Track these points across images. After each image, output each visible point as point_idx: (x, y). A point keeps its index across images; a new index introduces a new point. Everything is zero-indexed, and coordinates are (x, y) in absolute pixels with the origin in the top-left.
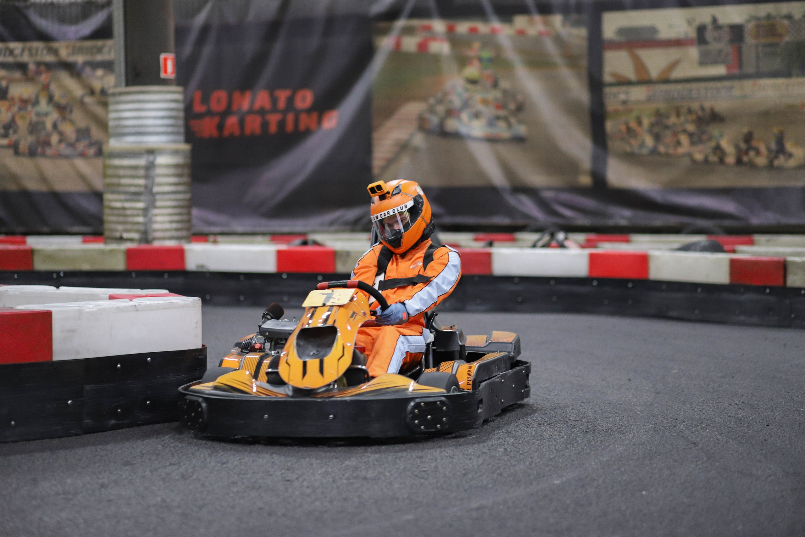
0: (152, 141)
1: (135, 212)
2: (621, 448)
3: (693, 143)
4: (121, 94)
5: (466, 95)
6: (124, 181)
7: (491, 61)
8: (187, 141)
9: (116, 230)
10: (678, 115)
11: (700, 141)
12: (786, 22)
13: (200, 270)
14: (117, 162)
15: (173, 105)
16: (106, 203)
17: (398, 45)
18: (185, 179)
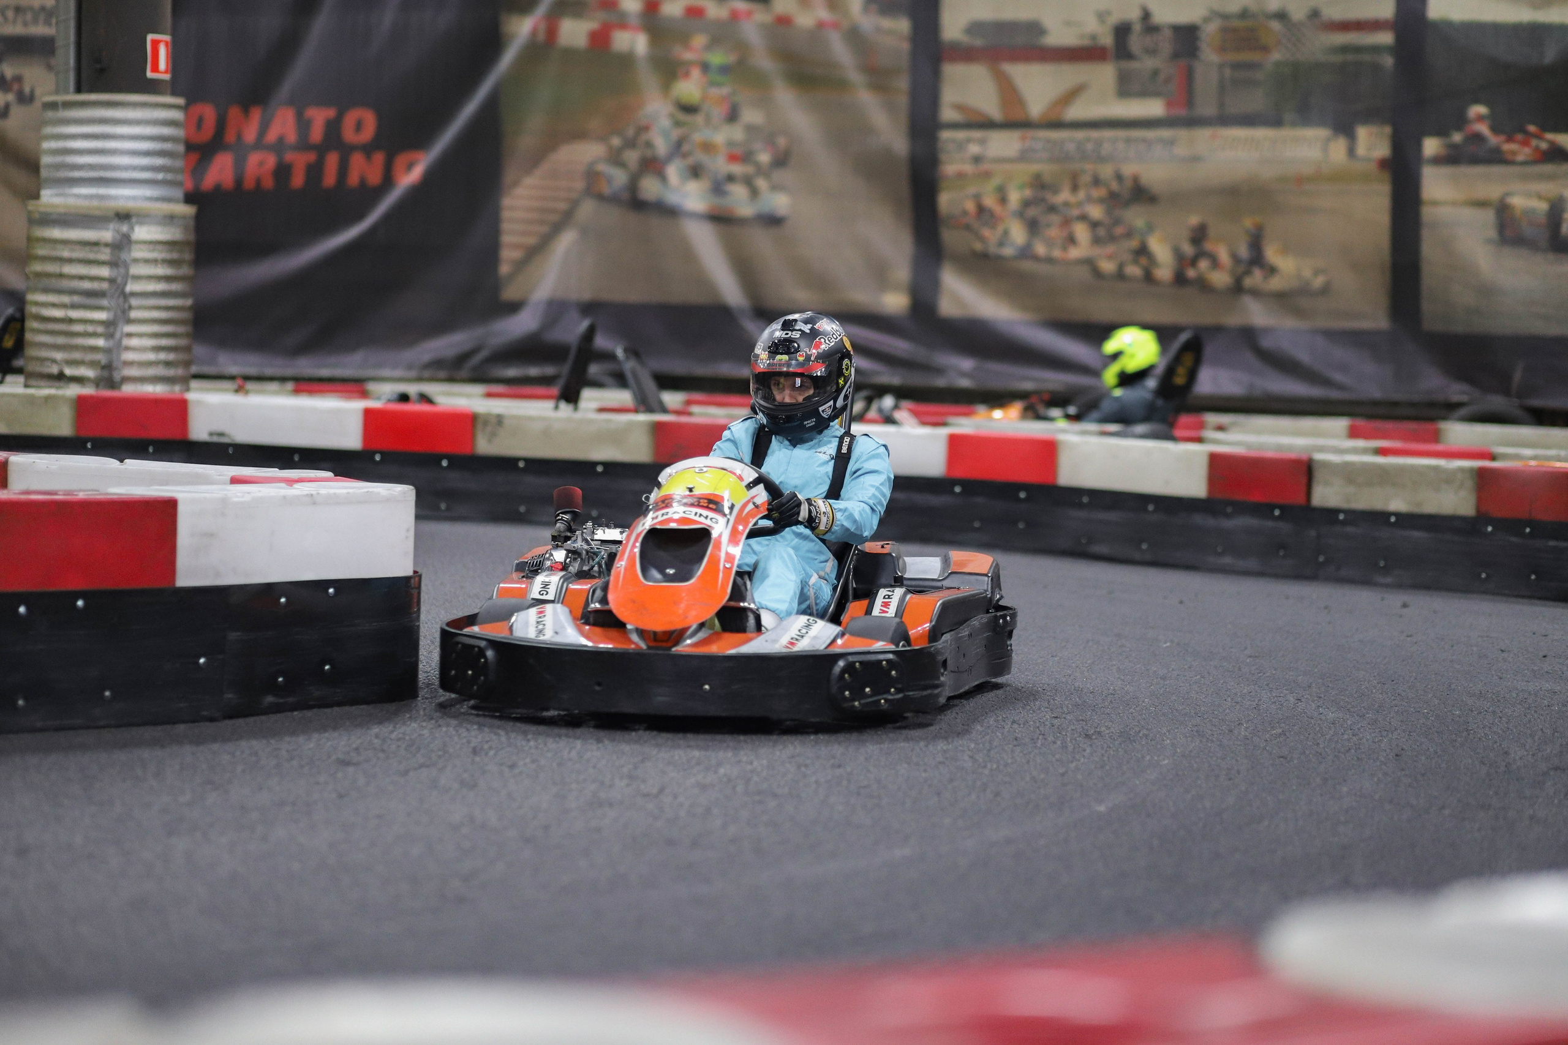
0: (125, 196)
1: (90, 328)
2: (1166, 762)
3: (1097, 241)
4: (68, 105)
5: (676, 134)
6: (68, 269)
7: (725, 70)
8: (189, 199)
9: (54, 361)
10: (1075, 188)
11: (1112, 238)
12: (1276, 25)
13: (215, 439)
14: (57, 233)
15: (166, 131)
16: (34, 310)
17: (552, 33)
18: (185, 270)
